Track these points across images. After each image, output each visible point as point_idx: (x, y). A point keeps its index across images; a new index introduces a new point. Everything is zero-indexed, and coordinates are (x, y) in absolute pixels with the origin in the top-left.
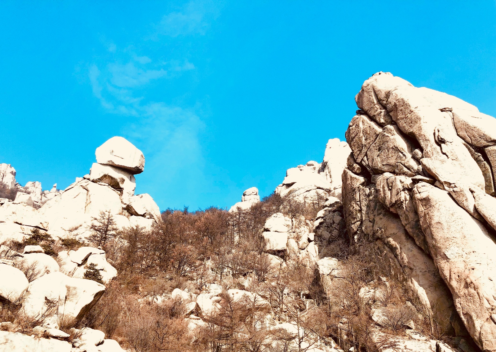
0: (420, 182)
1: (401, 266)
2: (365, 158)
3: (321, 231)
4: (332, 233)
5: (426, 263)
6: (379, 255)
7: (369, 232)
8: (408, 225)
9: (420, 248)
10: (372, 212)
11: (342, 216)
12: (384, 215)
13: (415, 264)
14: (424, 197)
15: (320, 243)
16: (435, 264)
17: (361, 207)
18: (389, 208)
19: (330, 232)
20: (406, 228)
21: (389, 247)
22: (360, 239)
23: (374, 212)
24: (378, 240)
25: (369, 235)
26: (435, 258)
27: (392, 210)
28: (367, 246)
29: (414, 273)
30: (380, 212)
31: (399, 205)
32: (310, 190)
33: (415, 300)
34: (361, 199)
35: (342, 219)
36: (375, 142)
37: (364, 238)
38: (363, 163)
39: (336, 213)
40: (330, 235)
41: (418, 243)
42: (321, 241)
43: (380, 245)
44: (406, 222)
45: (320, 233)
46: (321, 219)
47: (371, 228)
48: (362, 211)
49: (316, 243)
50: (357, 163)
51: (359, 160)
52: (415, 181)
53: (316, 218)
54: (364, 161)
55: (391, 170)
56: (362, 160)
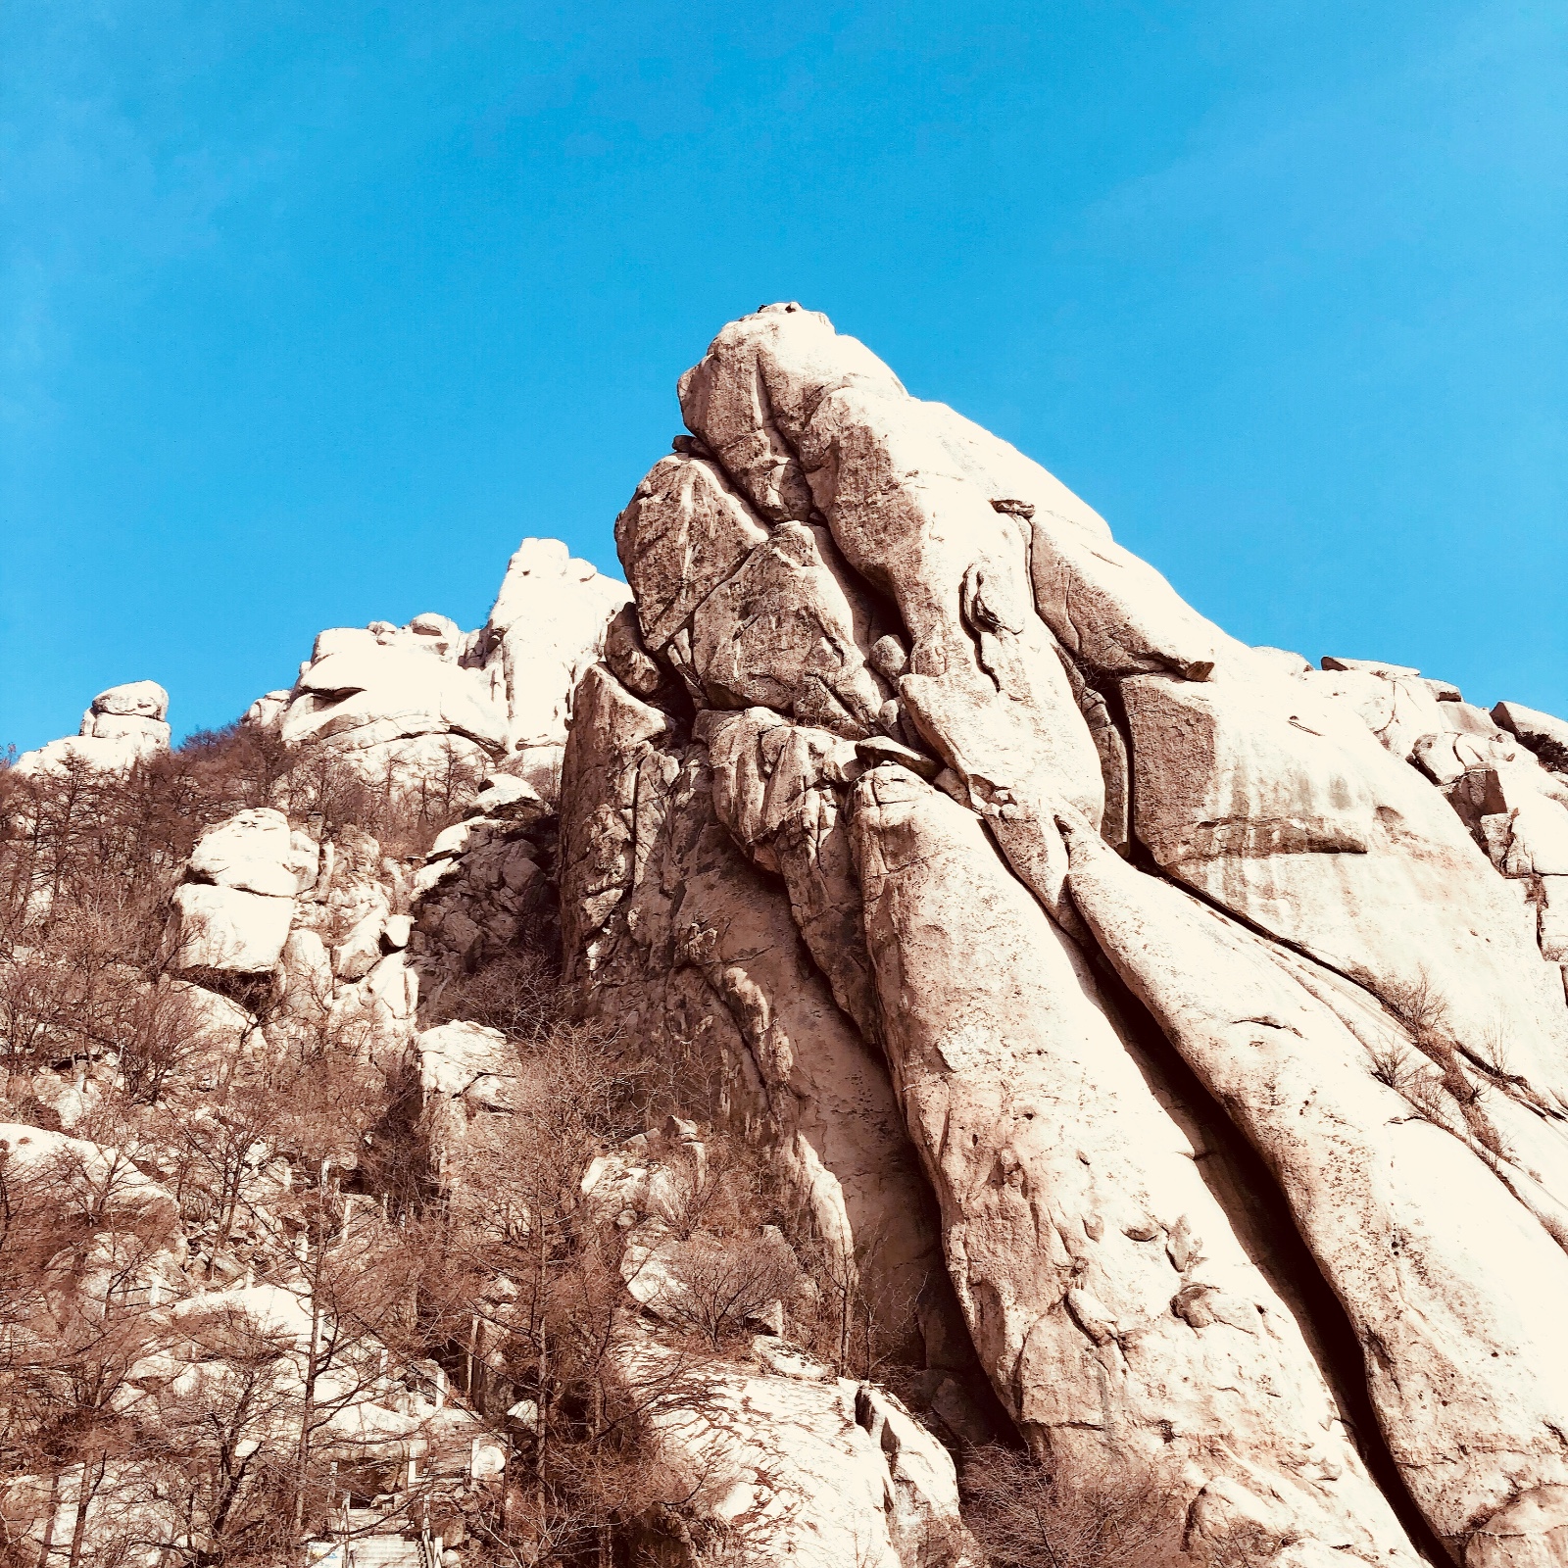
0: (886, 762)
1: (763, 1082)
2: (684, 638)
3: (441, 909)
4: (485, 925)
5: (857, 1081)
6: (679, 1032)
7: (651, 935)
8: (814, 924)
9: (845, 1020)
10: (679, 856)
11: (543, 860)
12: (724, 875)
13: (819, 1081)
14: (896, 821)
15: (432, 960)
16: (897, 1084)
17: (634, 832)
18: (750, 849)
19: (479, 922)
20: (808, 933)
21: (725, 1004)
22: (611, 960)
23: (686, 858)
24: (688, 972)
25: (650, 945)
26: (898, 1062)
27: (759, 856)
28: (635, 992)
29: (810, 1114)
30: (708, 858)
31: (793, 842)
32: (420, 734)
33: (801, 1219)
34: (641, 799)
35: (537, 874)
36: (734, 579)
37: (629, 959)
38: (672, 652)
39: (517, 844)
40: (477, 932)
41: (841, 1000)
42: (437, 954)
43: (690, 993)
44: (807, 911)
45: (435, 920)
46: (451, 859)
47: (664, 922)
48: (638, 847)
49: (415, 958)
50: (648, 652)
51: (656, 641)
52: (868, 759)
53: (429, 855)
54: (676, 647)
55: (777, 701)
56: (671, 641)
